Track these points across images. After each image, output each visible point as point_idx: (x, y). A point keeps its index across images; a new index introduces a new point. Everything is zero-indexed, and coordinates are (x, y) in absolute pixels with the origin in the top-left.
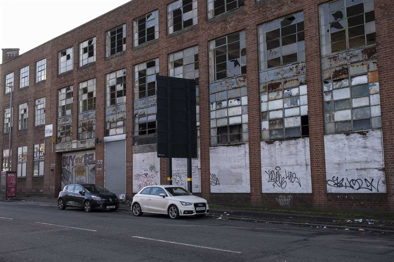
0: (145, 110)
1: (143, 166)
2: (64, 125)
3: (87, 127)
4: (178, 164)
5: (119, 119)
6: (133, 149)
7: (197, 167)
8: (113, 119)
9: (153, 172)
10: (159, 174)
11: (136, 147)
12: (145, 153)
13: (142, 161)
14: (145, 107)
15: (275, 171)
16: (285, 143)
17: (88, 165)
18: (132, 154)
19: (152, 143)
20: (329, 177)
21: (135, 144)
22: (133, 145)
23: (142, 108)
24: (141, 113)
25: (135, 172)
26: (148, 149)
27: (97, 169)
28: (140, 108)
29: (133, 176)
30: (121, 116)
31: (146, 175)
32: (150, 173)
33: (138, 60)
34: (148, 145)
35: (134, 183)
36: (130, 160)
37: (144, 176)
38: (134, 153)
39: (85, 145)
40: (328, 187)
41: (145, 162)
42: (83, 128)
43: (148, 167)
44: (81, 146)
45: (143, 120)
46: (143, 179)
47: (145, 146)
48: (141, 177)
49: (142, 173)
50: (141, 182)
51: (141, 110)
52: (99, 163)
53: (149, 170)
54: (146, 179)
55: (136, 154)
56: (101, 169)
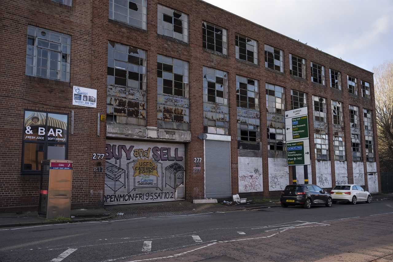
0: (247, 119)
1: (248, 169)
2: (124, 100)
3: (173, 115)
4: (275, 169)
5: (220, 119)
6: (238, 152)
7: (287, 172)
8: (212, 117)
9: (257, 175)
10: (262, 176)
11: (241, 150)
12: (250, 157)
13: (247, 164)
14: (247, 117)
15: (321, 177)
16: (324, 162)
17: (160, 161)
18: (237, 157)
19: (256, 150)
20: (336, 180)
21: (240, 148)
22: (238, 148)
23: (245, 117)
24: (242, 120)
25: (241, 173)
26: (253, 154)
27: (194, 168)
28: (241, 116)
29: (239, 177)
30: (221, 116)
31: (252, 176)
32: (255, 175)
33: (241, 72)
34: (252, 150)
35: (239, 183)
36: (234, 162)
37: (250, 177)
38: (240, 156)
39: (172, 137)
40: (336, 184)
41: (249, 165)
42: (165, 114)
43: (253, 170)
44: (167, 136)
45: (244, 127)
46: (248, 180)
47: (250, 151)
48: (247, 178)
49: (247, 174)
50: (247, 183)
51: (243, 118)
52: (197, 161)
53: (253, 172)
54: (251, 180)
55: (241, 157)
56: (200, 168)
